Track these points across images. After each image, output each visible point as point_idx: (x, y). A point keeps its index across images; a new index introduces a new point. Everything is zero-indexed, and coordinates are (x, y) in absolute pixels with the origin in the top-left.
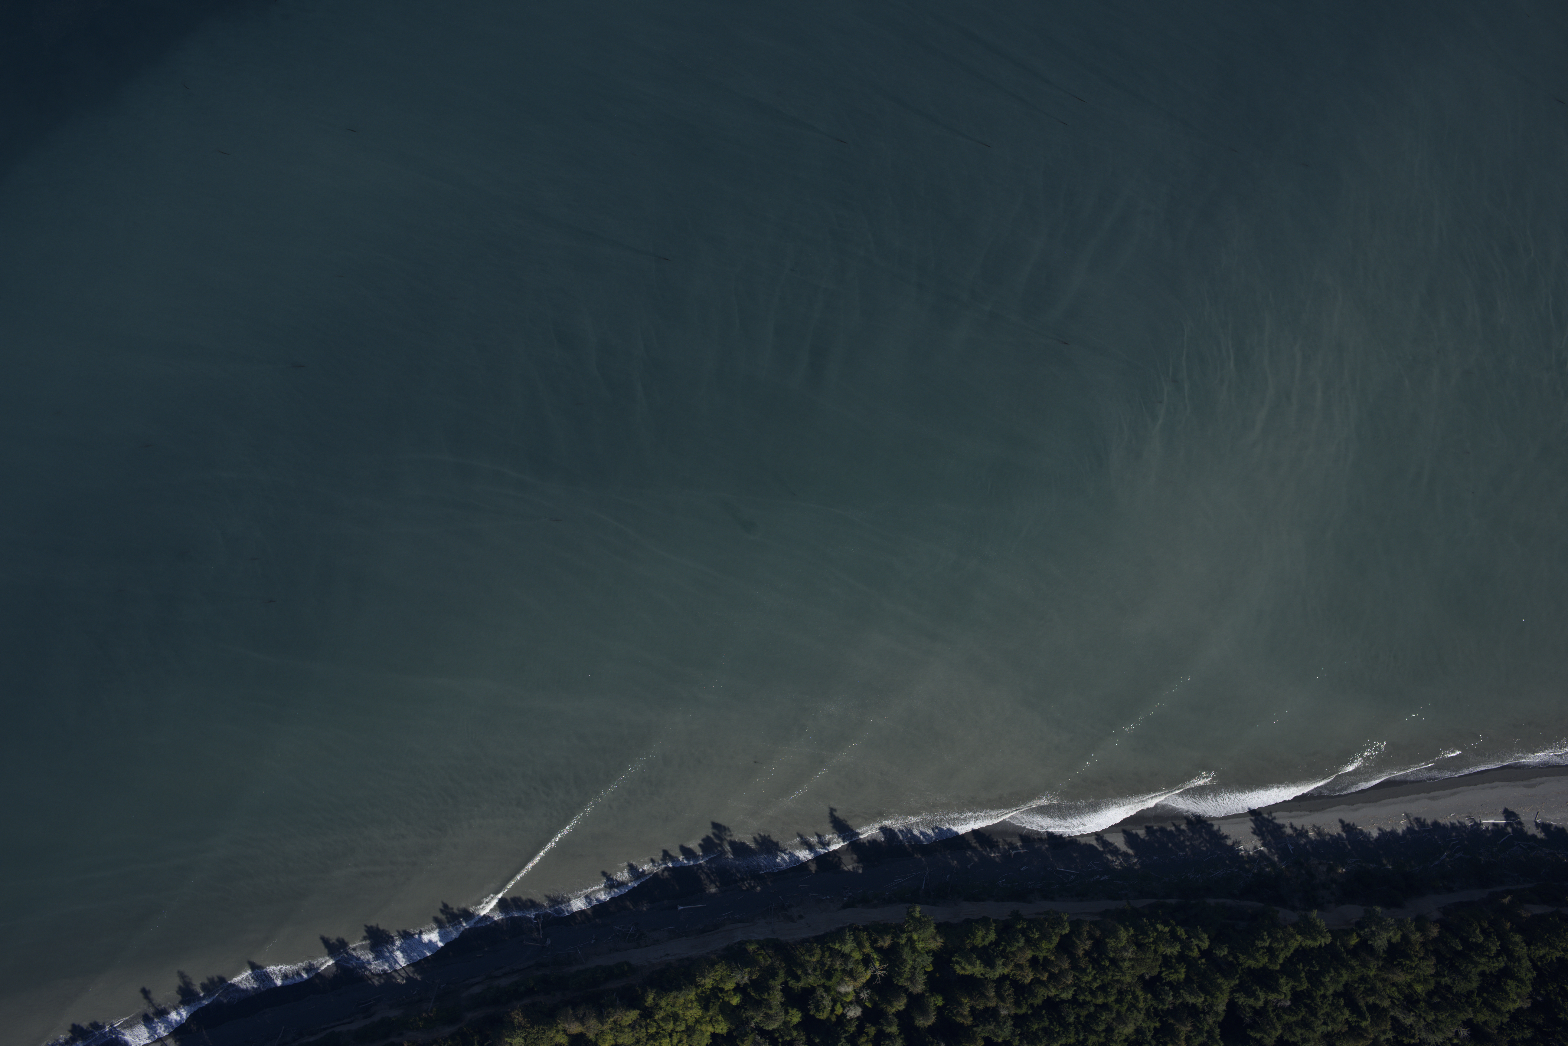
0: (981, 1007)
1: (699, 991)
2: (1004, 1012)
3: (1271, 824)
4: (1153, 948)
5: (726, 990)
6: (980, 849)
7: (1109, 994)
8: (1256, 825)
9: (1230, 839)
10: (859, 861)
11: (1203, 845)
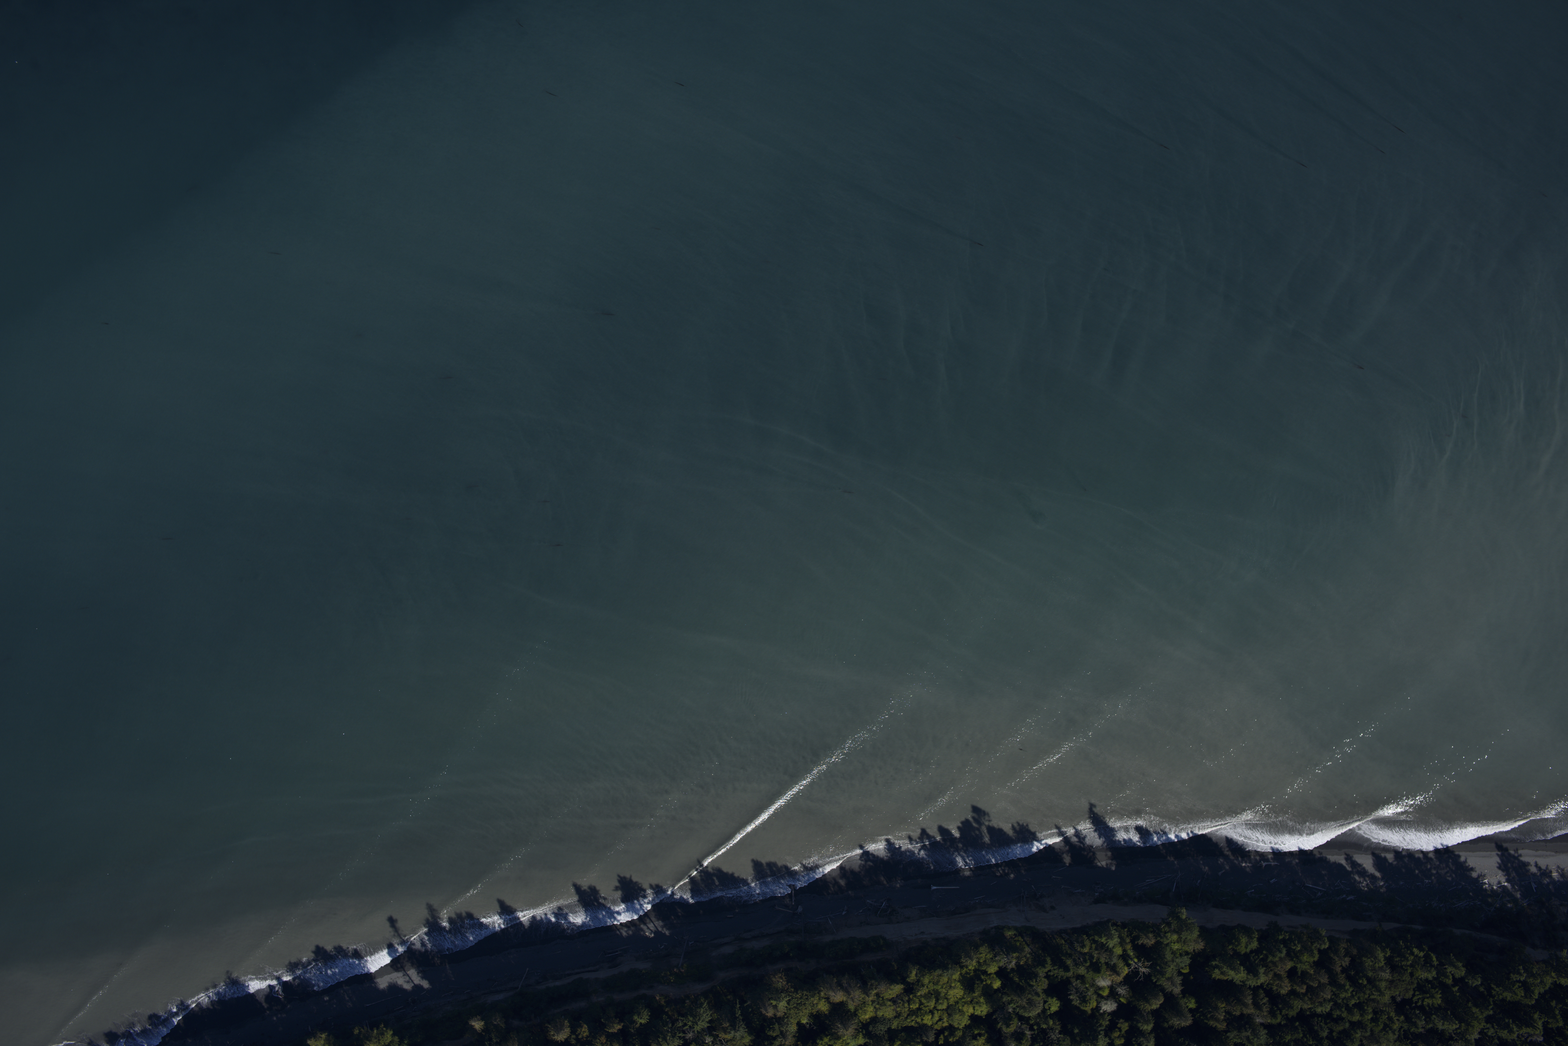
0: (1238, 1013)
1: (964, 971)
2: (1258, 1020)
3: (1516, 861)
4: (1409, 971)
5: (989, 972)
6: (1232, 857)
7: (1366, 1012)
8: (1502, 860)
9: (1476, 871)
10: (1113, 858)
11: (1449, 875)
